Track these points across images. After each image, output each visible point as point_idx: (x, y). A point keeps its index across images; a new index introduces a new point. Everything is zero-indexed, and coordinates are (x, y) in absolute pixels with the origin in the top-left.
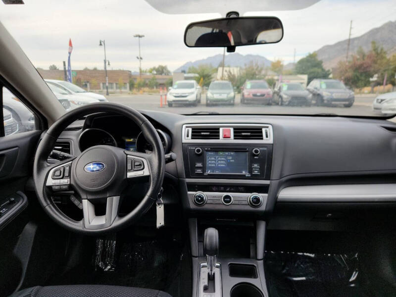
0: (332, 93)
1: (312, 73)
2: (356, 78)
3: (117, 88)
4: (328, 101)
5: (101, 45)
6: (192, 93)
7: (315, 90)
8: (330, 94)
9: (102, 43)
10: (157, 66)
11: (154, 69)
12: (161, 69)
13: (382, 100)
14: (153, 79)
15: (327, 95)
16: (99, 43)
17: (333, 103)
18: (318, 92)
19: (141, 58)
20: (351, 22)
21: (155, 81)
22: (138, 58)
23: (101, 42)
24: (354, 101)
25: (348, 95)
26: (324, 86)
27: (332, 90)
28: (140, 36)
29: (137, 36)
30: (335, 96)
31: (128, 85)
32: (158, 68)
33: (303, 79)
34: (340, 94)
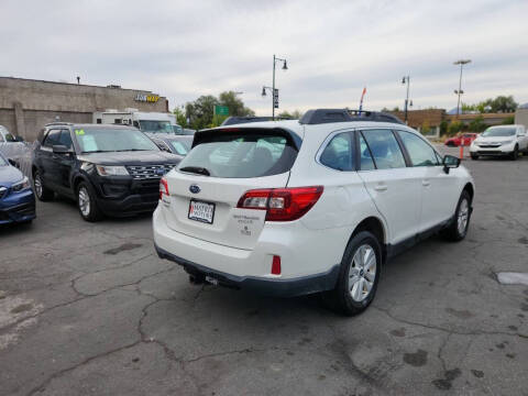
6: (509, 142)
10: (494, 98)
11: (489, 103)
12: (500, 103)
14: (478, 120)
19: (462, 92)
21: (481, 122)
22: (456, 92)
28: (463, 63)
29: (459, 63)
31: (438, 129)
32: (497, 101)
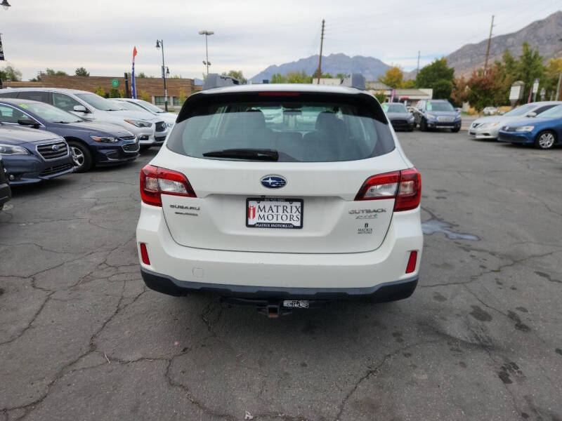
0: (436, 116)
1: (440, 85)
2: (473, 98)
3: (174, 104)
4: (432, 125)
5: (158, 46)
7: (420, 112)
8: (434, 117)
9: (160, 44)
13: (477, 125)
15: (432, 118)
16: (156, 44)
17: (437, 127)
18: (424, 114)
19: (209, 64)
20: (493, 17)
22: (204, 63)
23: (158, 43)
24: (460, 125)
25: (454, 118)
26: (430, 108)
27: (436, 113)
28: (207, 34)
29: (203, 33)
30: (440, 119)
33: (427, 95)
34: (445, 117)
